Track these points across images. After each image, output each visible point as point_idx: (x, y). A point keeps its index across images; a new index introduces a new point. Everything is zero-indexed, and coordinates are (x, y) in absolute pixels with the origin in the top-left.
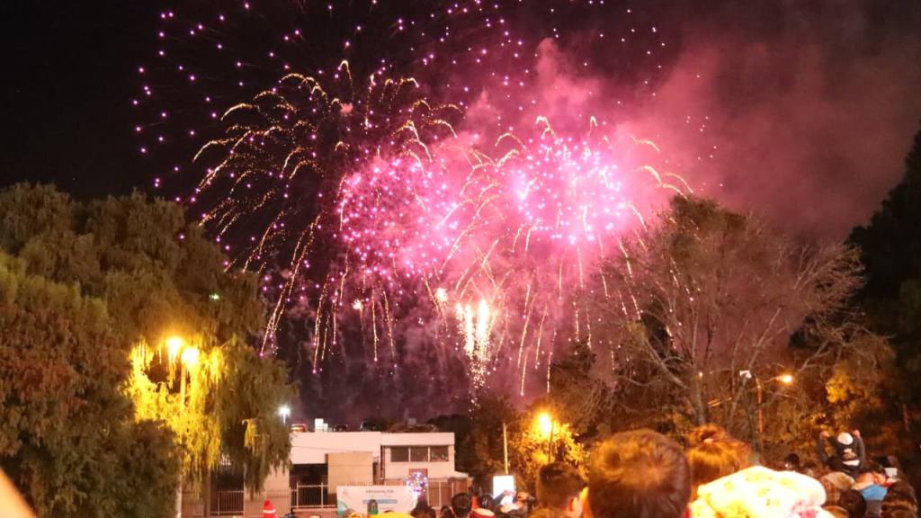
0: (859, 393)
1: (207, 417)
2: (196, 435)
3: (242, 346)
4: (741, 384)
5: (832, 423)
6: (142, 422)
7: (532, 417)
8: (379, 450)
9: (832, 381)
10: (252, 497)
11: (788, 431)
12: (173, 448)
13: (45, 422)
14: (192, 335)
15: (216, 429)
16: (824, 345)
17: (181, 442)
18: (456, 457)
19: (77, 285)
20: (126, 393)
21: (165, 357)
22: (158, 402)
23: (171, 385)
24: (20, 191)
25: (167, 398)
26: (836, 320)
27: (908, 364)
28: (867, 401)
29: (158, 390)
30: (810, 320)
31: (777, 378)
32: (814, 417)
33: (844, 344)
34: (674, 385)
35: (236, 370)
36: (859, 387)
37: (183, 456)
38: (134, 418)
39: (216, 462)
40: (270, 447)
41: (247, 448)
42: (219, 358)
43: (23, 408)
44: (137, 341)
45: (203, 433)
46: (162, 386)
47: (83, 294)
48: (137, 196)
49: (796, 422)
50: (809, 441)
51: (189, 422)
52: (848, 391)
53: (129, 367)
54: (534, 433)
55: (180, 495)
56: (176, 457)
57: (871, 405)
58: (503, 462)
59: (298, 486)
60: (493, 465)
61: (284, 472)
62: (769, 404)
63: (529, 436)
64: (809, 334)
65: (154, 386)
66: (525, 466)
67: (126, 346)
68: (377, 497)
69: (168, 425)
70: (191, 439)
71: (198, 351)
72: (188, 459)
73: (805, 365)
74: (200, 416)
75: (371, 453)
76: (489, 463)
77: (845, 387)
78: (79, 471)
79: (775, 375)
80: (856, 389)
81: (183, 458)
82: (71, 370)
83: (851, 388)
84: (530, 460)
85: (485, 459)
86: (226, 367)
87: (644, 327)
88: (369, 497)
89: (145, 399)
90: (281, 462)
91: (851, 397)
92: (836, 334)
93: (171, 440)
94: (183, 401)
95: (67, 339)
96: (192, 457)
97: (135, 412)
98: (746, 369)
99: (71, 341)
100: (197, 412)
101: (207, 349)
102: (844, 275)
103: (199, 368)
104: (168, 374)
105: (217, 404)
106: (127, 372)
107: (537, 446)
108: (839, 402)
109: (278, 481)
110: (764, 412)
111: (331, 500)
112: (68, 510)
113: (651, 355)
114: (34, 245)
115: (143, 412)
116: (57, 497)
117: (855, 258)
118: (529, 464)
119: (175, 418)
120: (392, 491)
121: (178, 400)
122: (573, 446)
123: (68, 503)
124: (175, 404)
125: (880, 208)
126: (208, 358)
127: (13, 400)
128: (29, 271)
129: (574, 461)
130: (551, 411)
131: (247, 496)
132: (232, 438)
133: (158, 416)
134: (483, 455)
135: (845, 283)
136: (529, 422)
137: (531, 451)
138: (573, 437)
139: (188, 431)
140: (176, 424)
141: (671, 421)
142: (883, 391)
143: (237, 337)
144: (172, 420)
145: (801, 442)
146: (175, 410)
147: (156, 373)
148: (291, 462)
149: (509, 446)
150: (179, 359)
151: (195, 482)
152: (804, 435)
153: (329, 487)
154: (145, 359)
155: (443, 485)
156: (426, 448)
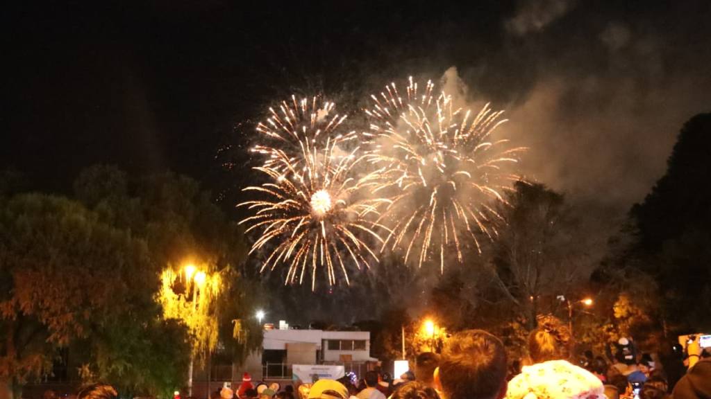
0: (635, 312)
1: (209, 318)
2: (202, 329)
3: (233, 273)
4: (558, 304)
5: (617, 331)
6: (168, 320)
7: (421, 323)
8: (320, 342)
9: (617, 304)
10: (237, 371)
11: (588, 336)
12: (187, 337)
13: (106, 318)
14: (201, 263)
15: (215, 326)
16: (612, 280)
17: (192, 333)
18: (371, 347)
19: (129, 230)
20: (158, 301)
21: (183, 278)
22: (178, 307)
23: (187, 296)
24: (96, 169)
25: (184, 304)
26: (621, 263)
27: (667, 294)
28: (640, 317)
29: (179, 299)
30: (604, 264)
31: (582, 301)
32: (605, 327)
33: (626, 280)
34: (514, 304)
35: (229, 288)
36: (635, 308)
37: (194, 343)
38: (163, 316)
39: (215, 346)
40: (250, 338)
41: (235, 339)
42: (218, 279)
43: (93, 308)
44: (166, 267)
45: (207, 327)
46: (181, 297)
47: (132, 236)
48: (168, 173)
49: (594, 330)
50: (602, 342)
51: (198, 321)
52: (628, 311)
53: (160, 283)
54: (423, 333)
55: (191, 368)
56: (189, 343)
57: (642, 320)
58: (401, 351)
59: (267, 364)
60: (395, 354)
61: (258, 354)
62: (576, 318)
63: (419, 336)
64: (603, 273)
65: (177, 297)
67: (159, 268)
68: (318, 372)
69: (184, 322)
70: (199, 332)
71: (205, 275)
72: (197, 344)
73: (600, 293)
74: (205, 317)
75: (314, 344)
76: (393, 352)
77: (626, 307)
78: (127, 350)
79: (581, 299)
80: (633, 309)
82: (124, 285)
83: (630, 309)
85: (390, 349)
86: (223, 286)
87: (495, 266)
88: (312, 372)
89: (171, 304)
90: (257, 348)
91: (630, 314)
92: (621, 273)
93: (187, 332)
94: (195, 306)
95: (121, 264)
96: (200, 343)
97: (163, 313)
98: (562, 295)
99: (124, 265)
100: (203, 314)
101: (211, 273)
102: (626, 235)
103: (205, 285)
104: (185, 289)
105: (216, 310)
106: (159, 287)
107: (424, 342)
108: (622, 317)
109: (255, 359)
111: (289, 373)
112: (120, 375)
113: (500, 285)
114: (103, 205)
115: (169, 313)
116: (113, 366)
117: (633, 224)
119: (189, 317)
120: (328, 369)
121: (191, 306)
123: (120, 371)
124: (189, 309)
125: (651, 192)
126: (211, 279)
127: (86, 303)
128: (99, 221)
130: (434, 319)
131: (234, 367)
132: (225, 331)
133: (179, 316)
134: (388, 346)
135: (627, 240)
136: (419, 326)
137: (420, 345)
139: (197, 326)
140: (190, 321)
141: (512, 328)
142: (650, 313)
143: (231, 265)
144: (187, 319)
145: (596, 343)
146: (190, 312)
147: (178, 288)
148: (263, 348)
149: (406, 341)
150: (192, 280)
151: (202, 360)
152: (598, 338)
153: (288, 364)
154: (171, 279)
155: (362, 366)
156: (351, 341)
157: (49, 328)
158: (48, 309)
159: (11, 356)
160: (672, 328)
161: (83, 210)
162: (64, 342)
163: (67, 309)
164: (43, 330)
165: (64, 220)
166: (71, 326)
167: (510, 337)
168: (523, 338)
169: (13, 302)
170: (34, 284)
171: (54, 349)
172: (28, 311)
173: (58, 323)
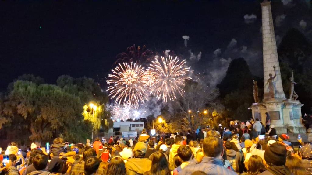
1: (98, 119)
2: (96, 122)
4: (197, 113)
5: (213, 120)
6: (86, 120)
8: (130, 125)
9: (213, 113)
10: (106, 134)
11: (205, 122)
13: (68, 120)
14: (95, 103)
15: (100, 121)
16: (212, 106)
17: (93, 123)
18: (144, 126)
19: (74, 94)
21: (90, 108)
22: (89, 116)
23: (91, 113)
24: (63, 76)
26: (214, 101)
27: (227, 110)
28: (219, 116)
29: (89, 114)
30: (210, 101)
33: (216, 106)
34: (185, 113)
36: (218, 113)
37: (93, 126)
38: (84, 119)
39: (99, 127)
40: (110, 124)
41: (105, 125)
42: (100, 108)
43: (64, 117)
44: (85, 105)
47: (75, 96)
48: (85, 77)
49: (207, 120)
53: (83, 109)
54: (158, 122)
55: (93, 133)
58: (153, 127)
59: (115, 132)
61: (112, 129)
64: (209, 104)
65: (88, 113)
66: (156, 128)
67: (83, 105)
68: (130, 134)
71: (96, 106)
72: (94, 127)
73: (209, 110)
75: (128, 126)
76: (150, 127)
77: (216, 113)
78: (74, 129)
79: (203, 111)
82: (73, 111)
86: (102, 110)
87: (179, 103)
88: (128, 134)
89: (86, 115)
90: (112, 127)
91: (217, 115)
92: (215, 104)
93: (91, 123)
95: (72, 105)
96: (95, 126)
98: (198, 110)
100: (96, 118)
101: (98, 106)
102: (216, 93)
103: (96, 110)
104: (91, 111)
105: (100, 116)
106: (83, 111)
107: (159, 124)
109: (111, 131)
110: (201, 118)
111: (121, 134)
113: (181, 108)
114: (66, 87)
115: (86, 118)
116: (70, 134)
117: (218, 90)
120: (132, 133)
126: (98, 108)
127: (62, 116)
128: (65, 92)
130: (162, 118)
131: (105, 133)
132: (103, 123)
133: (89, 119)
134: (149, 125)
135: (216, 95)
136: (157, 120)
138: (166, 122)
139: (94, 121)
140: (92, 120)
141: (184, 120)
142: (223, 115)
143: (103, 104)
145: (208, 124)
146: (92, 117)
147: (88, 111)
148: (114, 127)
149: (154, 124)
150: (93, 108)
151: (96, 131)
152: (208, 122)
153: (121, 132)
154: (86, 108)
156: (139, 124)
157: (51, 123)
158: (51, 118)
159: (40, 131)
160: (228, 119)
161: (60, 88)
162: (56, 127)
163: (56, 118)
164: (49, 124)
165: (55, 92)
166: (58, 123)
167: (184, 122)
168: (187, 122)
169: (40, 116)
170: (47, 111)
171: (53, 129)
172: (45, 119)
173: (54, 122)
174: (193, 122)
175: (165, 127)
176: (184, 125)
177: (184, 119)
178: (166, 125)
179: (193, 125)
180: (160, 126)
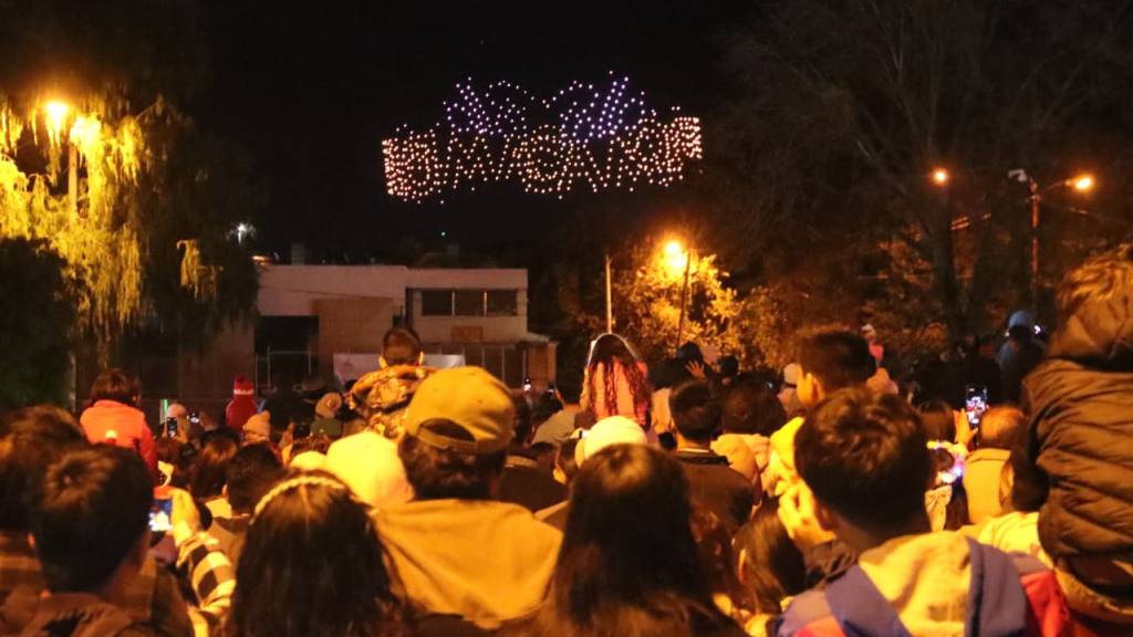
1: (115, 235)
3: (172, 118)
7: (652, 244)
8: (403, 296)
12: (60, 284)
14: (87, 96)
15: (131, 252)
17: (74, 275)
18: (529, 307)
23: (53, 179)
25: (46, 202)
29: (30, 188)
31: (1068, 183)
34: (896, 193)
35: (165, 157)
37: (77, 299)
39: (133, 309)
40: (224, 284)
41: (185, 289)
42: (135, 135)
45: (110, 262)
46: (37, 182)
51: (85, 244)
54: (655, 271)
56: (66, 300)
58: (604, 318)
59: (269, 353)
60: (587, 322)
61: (245, 327)
62: (1051, 228)
63: (647, 277)
65: (25, 180)
66: (640, 325)
69: (52, 246)
70: (90, 272)
71: (98, 125)
72: (85, 305)
74: (103, 233)
75: (385, 300)
76: (581, 320)
79: (1065, 178)
81: (78, 304)
84: (647, 315)
85: (573, 312)
86: (148, 152)
89: (10, 201)
90: (241, 312)
93: (59, 272)
94: (74, 207)
96: (93, 302)
98: (1017, 167)
100: (98, 227)
101: (113, 121)
103: (102, 152)
104: (47, 161)
105: (132, 214)
107: (659, 293)
109: (238, 340)
110: (1042, 240)
118: (645, 321)
119: (61, 235)
121: (64, 206)
122: (718, 292)
124: (61, 212)
126: (115, 136)
129: (719, 316)
132: (159, 273)
134: (571, 307)
136: (648, 254)
137: (650, 300)
138: (719, 278)
139: (84, 257)
140: (64, 245)
141: (886, 256)
143: (165, 101)
144: (57, 239)
146: (61, 223)
147: (29, 158)
148: (258, 313)
149: (614, 291)
150: (65, 137)
151: (100, 343)
153: (323, 353)
154: (8, 136)
155: (508, 352)
156: (479, 293)
167: (880, 276)
168: (912, 278)
174: (968, 274)
175: (717, 319)
176: (886, 296)
177: (883, 246)
178: (723, 303)
179: (964, 300)
180: (668, 313)
